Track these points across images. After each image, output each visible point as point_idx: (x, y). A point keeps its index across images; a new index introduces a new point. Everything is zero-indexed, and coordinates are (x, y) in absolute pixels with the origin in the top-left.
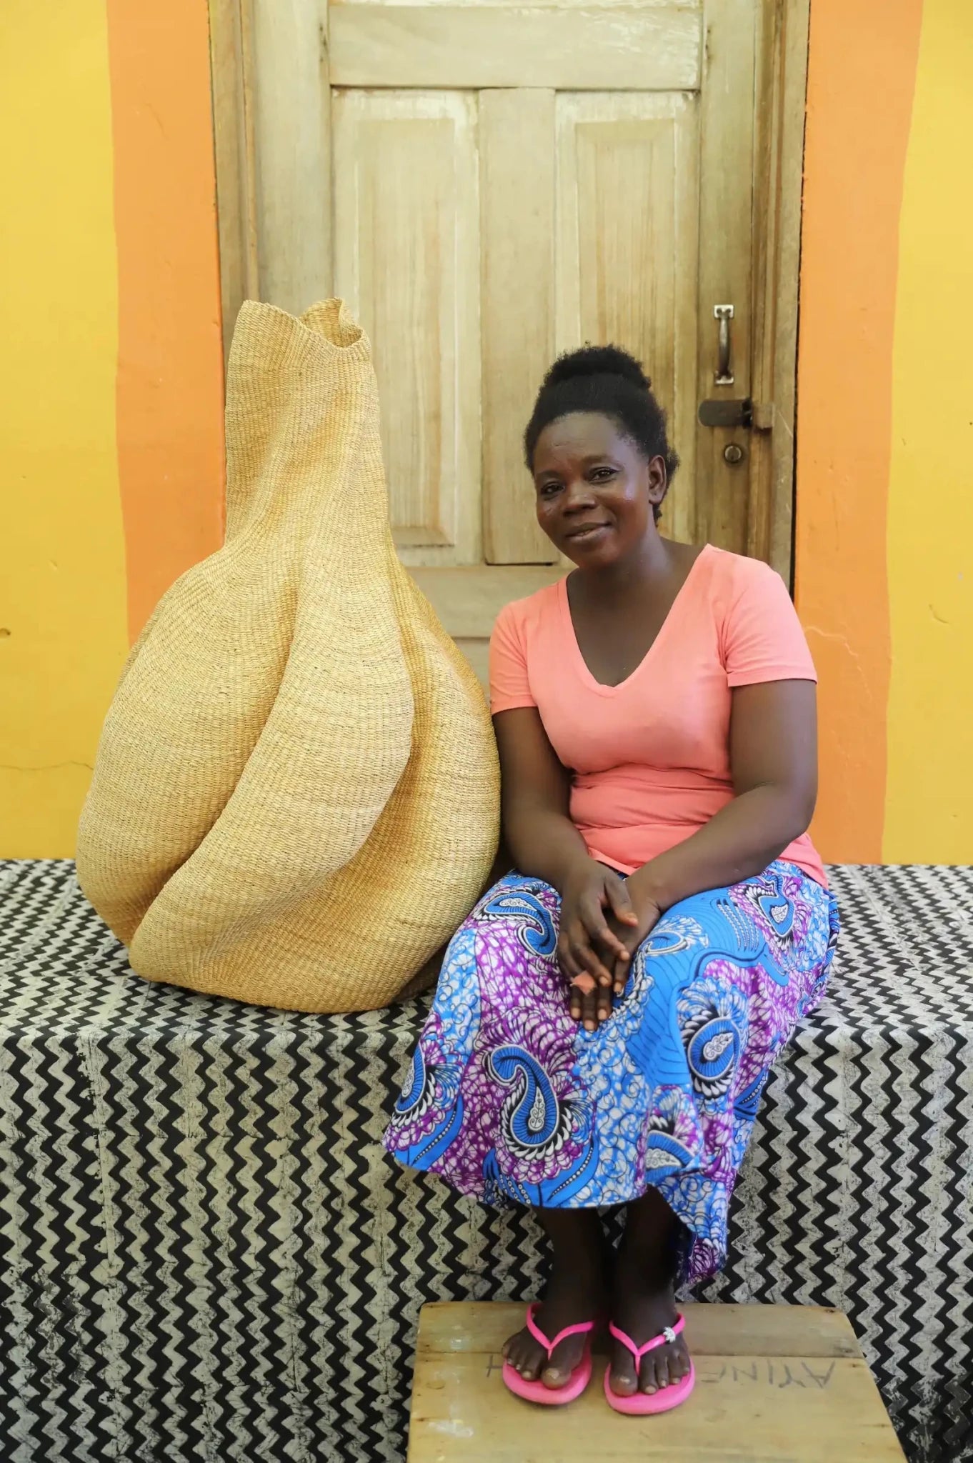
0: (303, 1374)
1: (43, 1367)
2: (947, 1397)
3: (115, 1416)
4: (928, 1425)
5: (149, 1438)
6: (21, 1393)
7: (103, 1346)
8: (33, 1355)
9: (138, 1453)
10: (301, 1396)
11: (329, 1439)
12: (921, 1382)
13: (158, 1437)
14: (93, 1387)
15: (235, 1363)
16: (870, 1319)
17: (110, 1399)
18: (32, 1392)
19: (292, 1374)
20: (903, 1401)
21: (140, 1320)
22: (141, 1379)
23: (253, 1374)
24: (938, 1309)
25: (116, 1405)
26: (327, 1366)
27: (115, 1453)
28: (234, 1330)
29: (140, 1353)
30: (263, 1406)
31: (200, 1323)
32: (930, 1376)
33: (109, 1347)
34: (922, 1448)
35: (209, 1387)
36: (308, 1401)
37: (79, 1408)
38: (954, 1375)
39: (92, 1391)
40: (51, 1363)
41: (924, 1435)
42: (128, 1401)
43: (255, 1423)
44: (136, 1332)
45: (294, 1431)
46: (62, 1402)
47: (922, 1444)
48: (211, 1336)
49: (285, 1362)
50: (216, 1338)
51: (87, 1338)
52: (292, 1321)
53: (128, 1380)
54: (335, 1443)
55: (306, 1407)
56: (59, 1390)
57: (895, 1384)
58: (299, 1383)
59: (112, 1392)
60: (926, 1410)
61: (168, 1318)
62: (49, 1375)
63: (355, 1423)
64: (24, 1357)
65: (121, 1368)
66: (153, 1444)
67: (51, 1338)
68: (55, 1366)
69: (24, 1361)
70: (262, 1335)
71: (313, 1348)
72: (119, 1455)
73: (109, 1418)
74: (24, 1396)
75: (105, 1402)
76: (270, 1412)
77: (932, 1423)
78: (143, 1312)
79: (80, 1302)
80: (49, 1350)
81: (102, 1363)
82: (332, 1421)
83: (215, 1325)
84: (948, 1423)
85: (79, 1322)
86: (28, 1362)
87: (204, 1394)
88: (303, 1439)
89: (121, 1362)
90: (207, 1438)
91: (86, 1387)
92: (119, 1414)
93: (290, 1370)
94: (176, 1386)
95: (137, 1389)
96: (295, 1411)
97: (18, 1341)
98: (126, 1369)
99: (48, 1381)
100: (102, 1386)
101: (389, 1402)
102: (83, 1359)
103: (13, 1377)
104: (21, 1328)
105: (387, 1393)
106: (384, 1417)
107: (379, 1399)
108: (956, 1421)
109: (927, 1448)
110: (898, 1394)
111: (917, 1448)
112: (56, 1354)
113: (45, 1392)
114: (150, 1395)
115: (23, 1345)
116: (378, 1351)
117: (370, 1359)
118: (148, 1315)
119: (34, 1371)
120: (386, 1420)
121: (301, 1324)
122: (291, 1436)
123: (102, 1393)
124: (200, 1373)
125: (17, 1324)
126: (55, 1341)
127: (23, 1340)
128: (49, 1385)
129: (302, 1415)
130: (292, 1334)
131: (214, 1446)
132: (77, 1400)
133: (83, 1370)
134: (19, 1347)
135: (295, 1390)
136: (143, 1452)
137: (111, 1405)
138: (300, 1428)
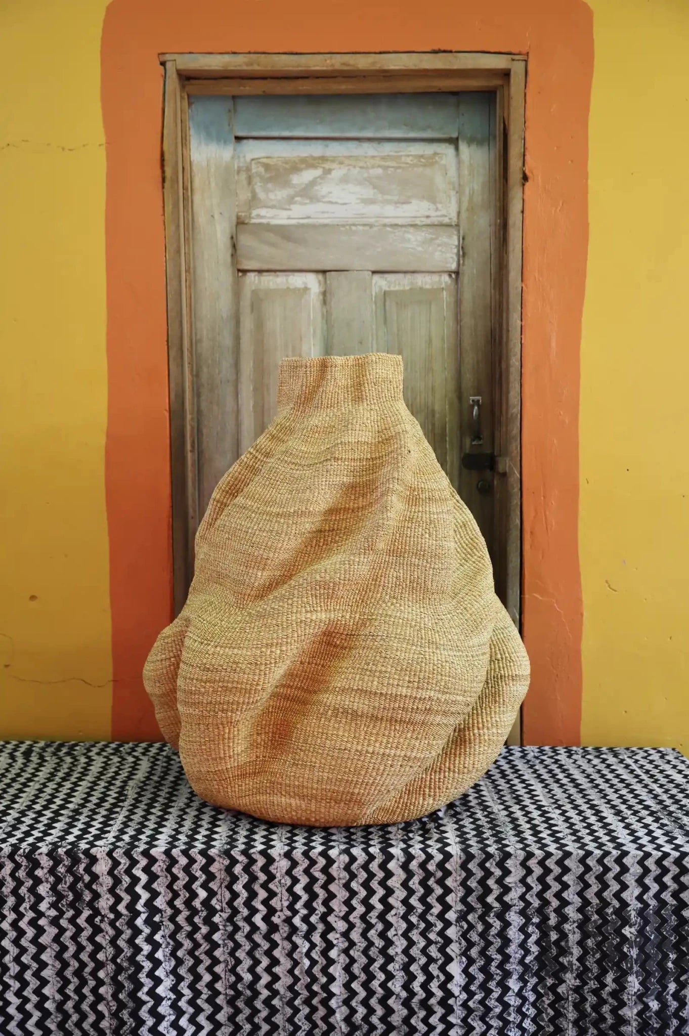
0: (227, 900)
1: (60, 896)
2: (646, 922)
3: (104, 933)
4: (635, 941)
5: (126, 950)
6: (47, 914)
7: (97, 884)
8: (53, 888)
9: (119, 961)
10: (225, 915)
11: (243, 948)
12: (629, 909)
13: (131, 950)
14: (91, 912)
15: (182, 896)
16: (595, 862)
17: (102, 921)
18: (53, 913)
19: (220, 898)
20: (618, 922)
21: (120, 867)
22: (121, 908)
23: (193, 904)
24: (639, 858)
25: (105, 926)
26: (244, 891)
27: (105, 959)
28: (182, 872)
29: (121, 890)
30: (200, 925)
31: (159, 869)
32: (635, 905)
33: (101, 885)
34: (632, 957)
35: (165, 912)
36: (230, 920)
37: (82, 926)
38: (650, 906)
39: (90, 915)
40: (65, 893)
41: (632, 948)
42: (112, 923)
43: (195, 936)
44: (118, 875)
45: (220, 942)
46: (72, 921)
47: (632, 952)
48: (166, 877)
49: (216, 889)
50: (169, 878)
51: (87, 878)
52: (221, 860)
53: (113, 909)
54: (246, 951)
55: (228, 924)
56: (70, 913)
57: (612, 910)
58: (224, 905)
59: (103, 916)
60: (633, 930)
61: (138, 866)
62: (64, 901)
63: (261, 933)
64: (48, 890)
65: (108, 899)
66: (129, 955)
67: (65, 877)
68: (67, 896)
69: (48, 892)
70: (201, 873)
71: (234, 879)
72: (107, 960)
73: (101, 935)
74: (49, 916)
75: (98, 924)
76: (204, 930)
77: (638, 940)
78: (122, 861)
79: (83, 853)
80: (64, 886)
81: (96, 896)
82: (245, 934)
83: (169, 870)
84: (648, 939)
85: (82, 867)
86: (51, 893)
87: (162, 917)
88: (226, 948)
89: (109, 896)
90: (163, 946)
91: (86, 913)
92: (107, 932)
93: (218, 896)
94: (144, 913)
95: (118, 915)
96: (221, 927)
97: (43, 879)
98: (112, 901)
99: (63, 906)
100: (96, 912)
101: (283, 917)
102: (85, 893)
103: (40, 905)
104: (45, 871)
105: (281, 911)
106: (280, 928)
107: (277, 915)
108: (652, 938)
109: (635, 956)
110: (614, 917)
111: (628, 956)
112: (68, 888)
113: (62, 913)
114: (127, 919)
115: (47, 881)
116: (277, 880)
117: (271, 886)
118: (125, 864)
119: (54, 899)
120: (281, 931)
121: (227, 862)
122: (218, 946)
123: (97, 917)
124: (160, 902)
125: (42, 868)
126: (67, 879)
127: (47, 879)
128: (64, 909)
129: (226, 930)
130: (221, 870)
131: (168, 951)
132: (81, 921)
133: (85, 900)
134: (45, 884)
135: (222, 911)
136: (122, 960)
137: (103, 926)
138: (224, 940)
